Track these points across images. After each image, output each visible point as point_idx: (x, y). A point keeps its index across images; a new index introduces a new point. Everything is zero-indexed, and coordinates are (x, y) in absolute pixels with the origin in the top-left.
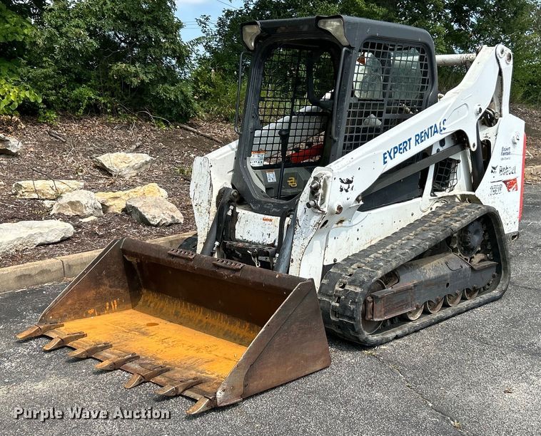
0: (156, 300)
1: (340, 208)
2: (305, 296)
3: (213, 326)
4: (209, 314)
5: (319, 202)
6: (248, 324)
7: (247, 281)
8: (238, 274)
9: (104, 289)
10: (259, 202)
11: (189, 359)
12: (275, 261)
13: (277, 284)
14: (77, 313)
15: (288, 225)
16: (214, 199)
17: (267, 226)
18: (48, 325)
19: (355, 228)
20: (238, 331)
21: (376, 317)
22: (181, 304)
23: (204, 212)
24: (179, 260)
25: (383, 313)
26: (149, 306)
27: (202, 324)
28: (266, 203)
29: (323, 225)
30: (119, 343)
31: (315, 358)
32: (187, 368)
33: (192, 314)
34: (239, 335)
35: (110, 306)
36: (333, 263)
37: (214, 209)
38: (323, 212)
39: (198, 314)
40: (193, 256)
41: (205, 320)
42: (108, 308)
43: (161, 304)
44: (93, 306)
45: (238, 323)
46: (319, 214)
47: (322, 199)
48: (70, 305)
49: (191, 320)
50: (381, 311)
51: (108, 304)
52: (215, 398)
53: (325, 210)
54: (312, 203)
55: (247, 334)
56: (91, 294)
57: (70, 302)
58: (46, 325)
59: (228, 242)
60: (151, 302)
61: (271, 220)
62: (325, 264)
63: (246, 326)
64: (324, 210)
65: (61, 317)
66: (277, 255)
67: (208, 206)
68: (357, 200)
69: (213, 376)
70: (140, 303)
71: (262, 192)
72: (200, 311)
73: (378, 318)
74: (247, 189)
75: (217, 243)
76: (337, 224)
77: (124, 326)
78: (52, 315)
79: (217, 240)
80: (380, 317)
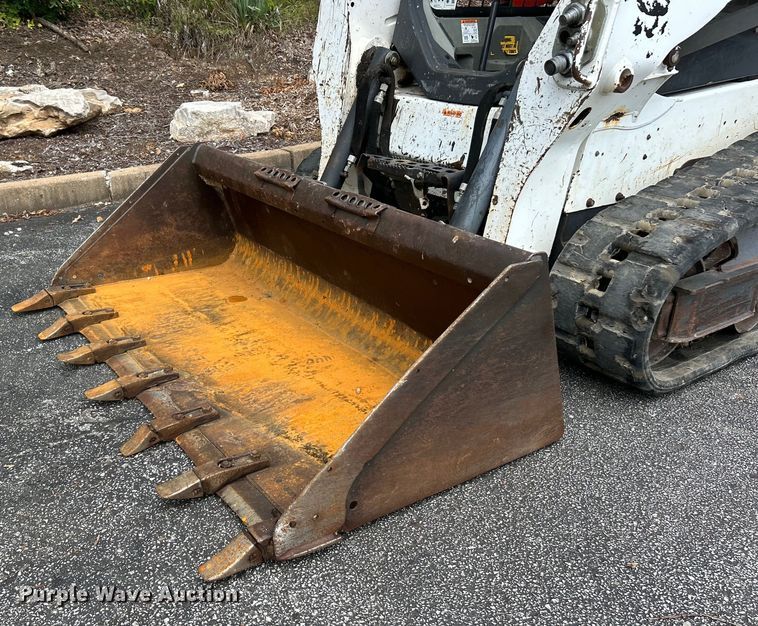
0: (254, 254)
1: (627, 79)
2: (521, 297)
3: (334, 314)
4: (328, 292)
5: (579, 56)
6: (393, 322)
7: (388, 243)
8: (371, 227)
9: (168, 232)
10: (439, 76)
11: (268, 389)
12: (457, 199)
13: (453, 258)
14: (122, 270)
15: (494, 121)
16: (353, 70)
17: (450, 127)
18: (68, 289)
19: (642, 134)
20: (375, 331)
21: (675, 334)
22: (288, 266)
23: (333, 96)
24: (272, 188)
25: (692, 326)
26: (244, 263)
27: (317, 306)
28: (452, 77)
29: (576, 122)
30: (162, 336)
31: (527, 429)
32: (255, 417)
33: (303, 286)
34: (375, 338)
35: (180, 260)
36: (585, 208)
37: (352, 91)
38: (586, 83)
39: (310, 288)
40: (295, 183)
41: (322, 301)
42: (176, 262)
43: (261, 262)
44: (149, 259)
45: (376, 316)
46: (573, 89)
47: (586, 52)
48: (108, 257)
49: (299, 297)
50: (687, 323)
51: (176, 256)
52: (270, 541)
53: (592, 79)
54: (559, 62)
55: (389, 340)
56: (144, 240)
57: (106, 252)
58: (61, 291)
59: (372, 158)
60: (247, 257)
61: (459, 114)
62: (569, 209)
63: (388, 324)
64: (589, 79)
65: (94, 276)
66: (464, 186)
67: (341, 85)
68: (667, 62)
69: (297, 446)
70: (233, 256)
71: (448, 57)
72: (315, 283)
73: (680, 336)
74: (418, 52)
75: (352, 158)
76: (608, 121)
77: (191, 297)
78: (77, 273)
79: (352, 152)
80: (686, 334)
